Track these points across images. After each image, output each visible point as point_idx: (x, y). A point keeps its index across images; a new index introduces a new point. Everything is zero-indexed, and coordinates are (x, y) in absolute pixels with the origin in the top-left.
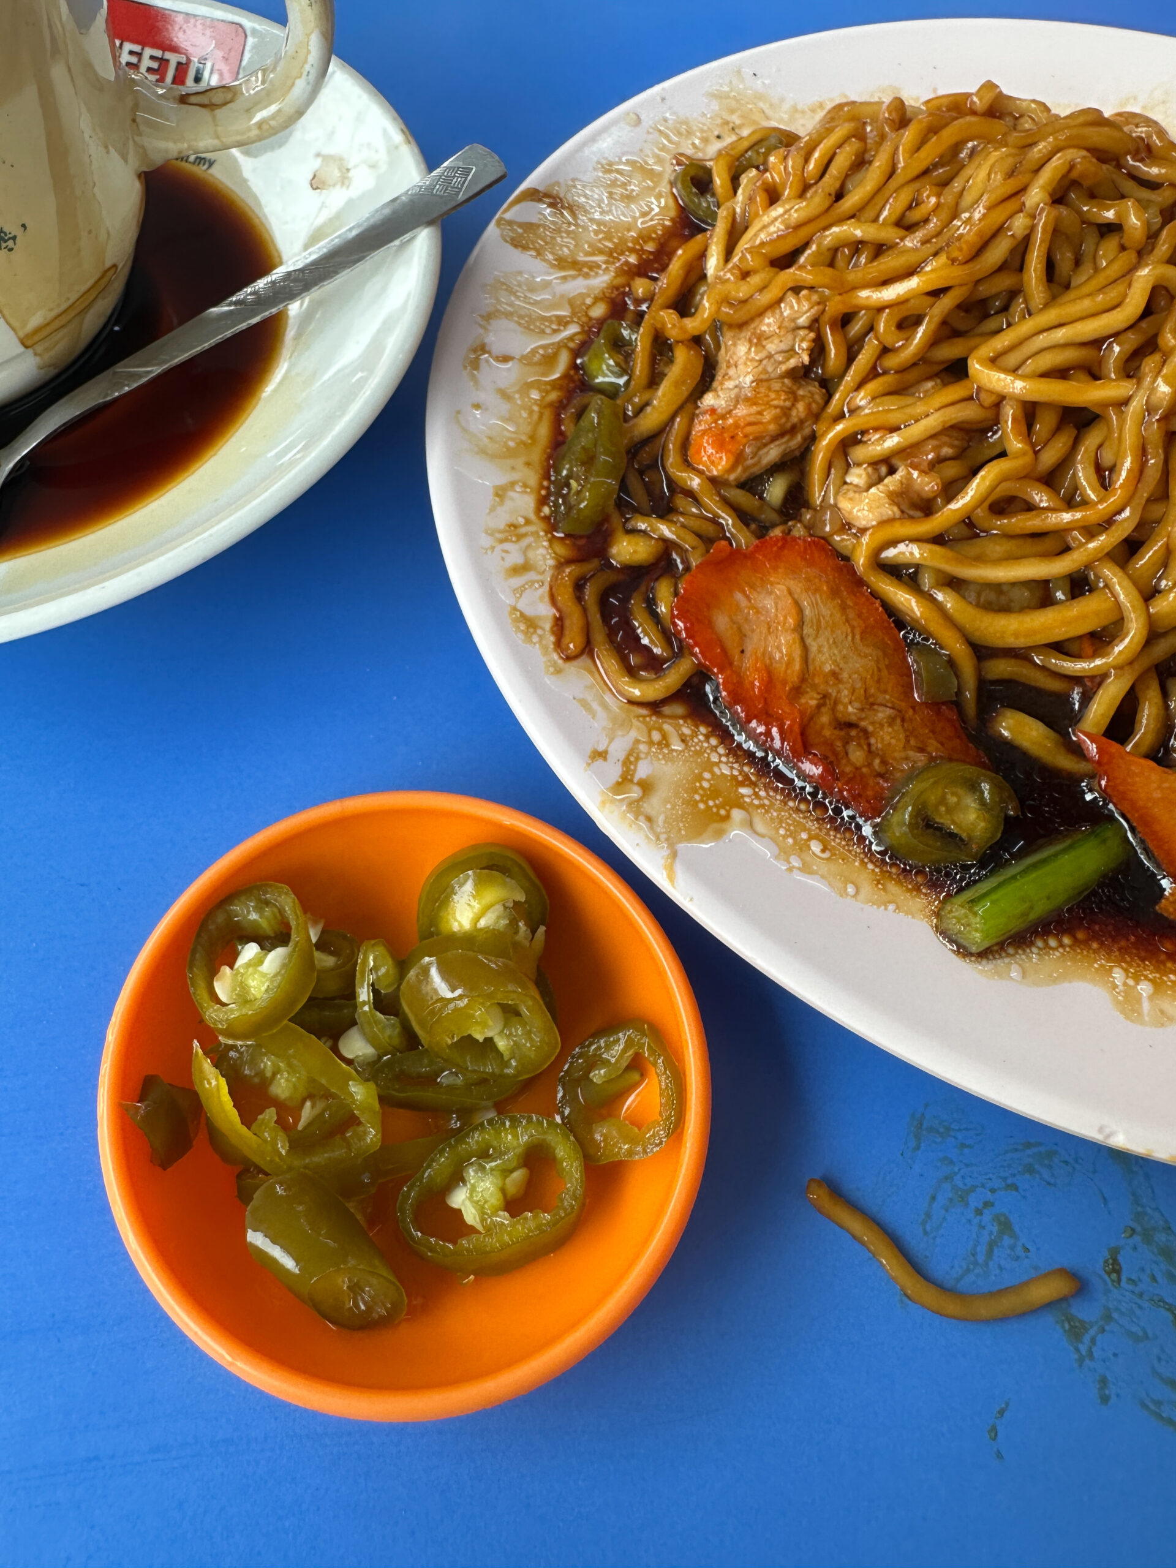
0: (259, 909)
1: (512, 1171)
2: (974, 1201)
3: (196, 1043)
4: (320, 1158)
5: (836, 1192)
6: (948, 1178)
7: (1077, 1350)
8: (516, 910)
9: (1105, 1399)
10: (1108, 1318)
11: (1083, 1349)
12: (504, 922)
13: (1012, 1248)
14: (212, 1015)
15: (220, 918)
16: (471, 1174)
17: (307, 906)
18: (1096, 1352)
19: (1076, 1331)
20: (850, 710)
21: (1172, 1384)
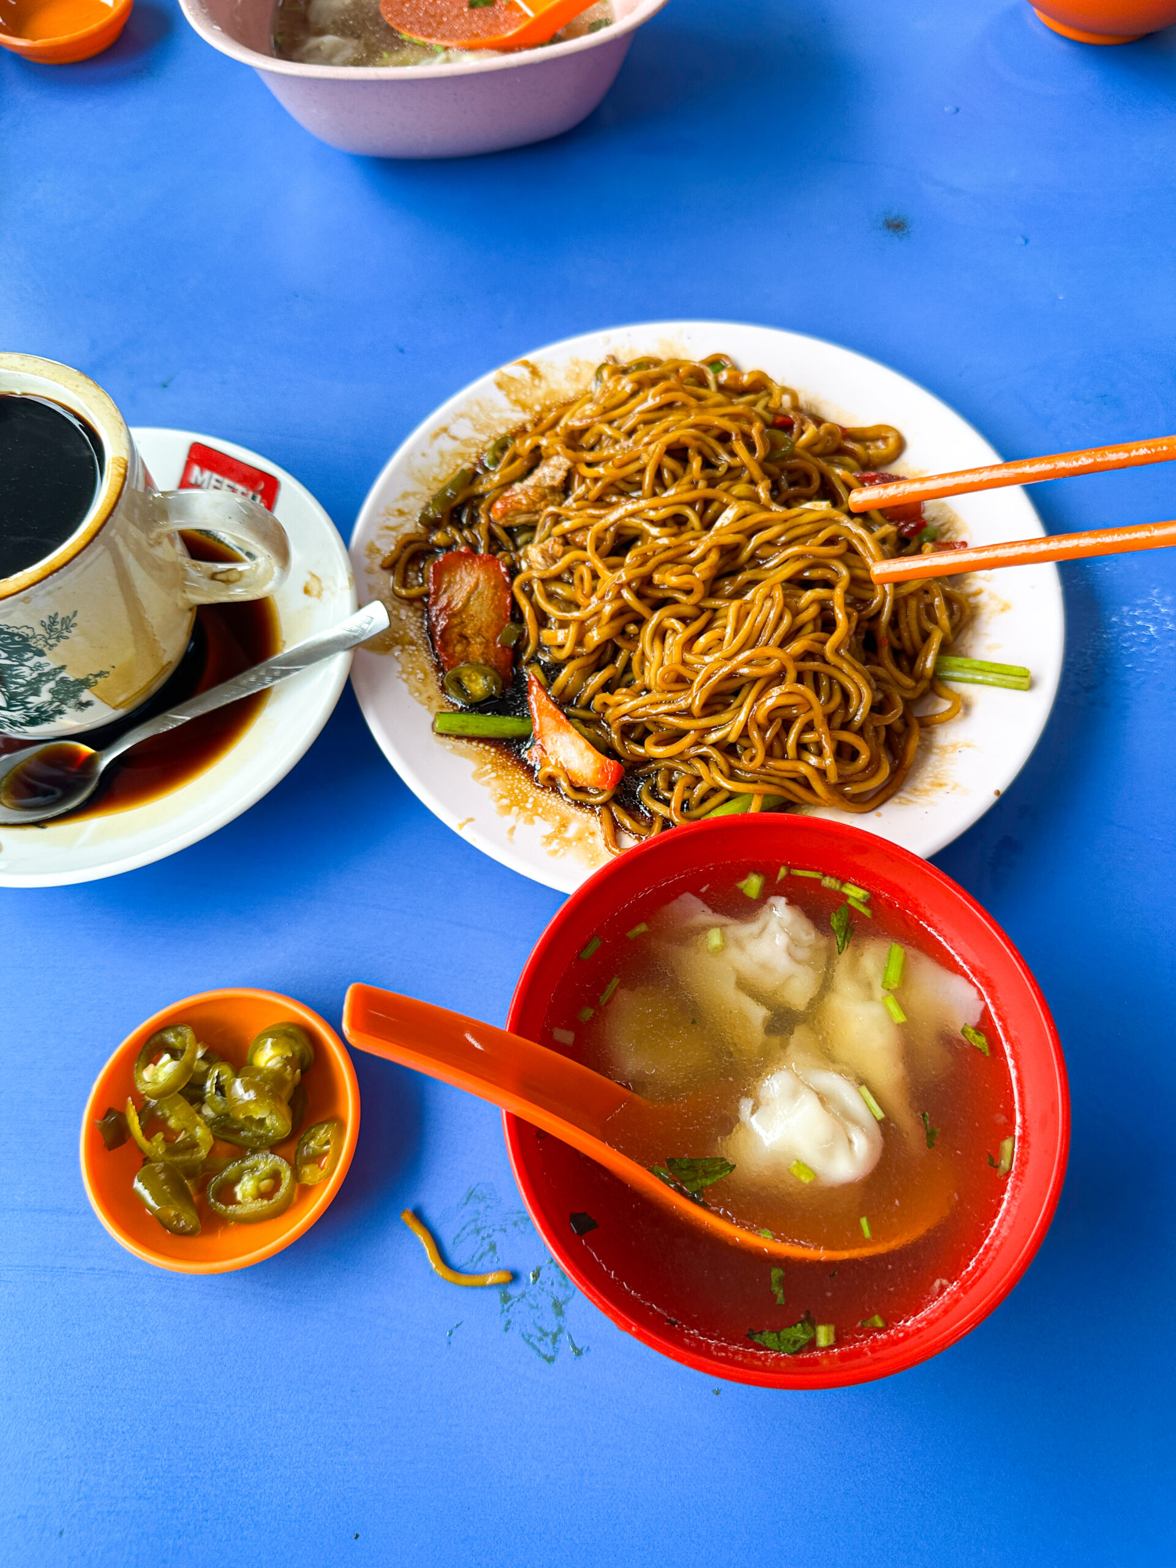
0: (176, 1037)
1: (264, 1179)
2: (484, 1233)
3: (130, 1099)
4: (179, 1158)
5: (419, 1216)
6: (475, 1220)
7: (503, 1306)
8: (287, 1061)
9: (506, 1330)
10: (523, 1296)
11: (506, 1307)
12: (279, 1065)
13: (492, 1257)
14: (142, 1088)
15: (157, 1038)
16: (246, 1178)
17: (199, 1039)
18: (511, 1310)
19: (506, 1299)
20: (469, 632)
21: (541, 1330)
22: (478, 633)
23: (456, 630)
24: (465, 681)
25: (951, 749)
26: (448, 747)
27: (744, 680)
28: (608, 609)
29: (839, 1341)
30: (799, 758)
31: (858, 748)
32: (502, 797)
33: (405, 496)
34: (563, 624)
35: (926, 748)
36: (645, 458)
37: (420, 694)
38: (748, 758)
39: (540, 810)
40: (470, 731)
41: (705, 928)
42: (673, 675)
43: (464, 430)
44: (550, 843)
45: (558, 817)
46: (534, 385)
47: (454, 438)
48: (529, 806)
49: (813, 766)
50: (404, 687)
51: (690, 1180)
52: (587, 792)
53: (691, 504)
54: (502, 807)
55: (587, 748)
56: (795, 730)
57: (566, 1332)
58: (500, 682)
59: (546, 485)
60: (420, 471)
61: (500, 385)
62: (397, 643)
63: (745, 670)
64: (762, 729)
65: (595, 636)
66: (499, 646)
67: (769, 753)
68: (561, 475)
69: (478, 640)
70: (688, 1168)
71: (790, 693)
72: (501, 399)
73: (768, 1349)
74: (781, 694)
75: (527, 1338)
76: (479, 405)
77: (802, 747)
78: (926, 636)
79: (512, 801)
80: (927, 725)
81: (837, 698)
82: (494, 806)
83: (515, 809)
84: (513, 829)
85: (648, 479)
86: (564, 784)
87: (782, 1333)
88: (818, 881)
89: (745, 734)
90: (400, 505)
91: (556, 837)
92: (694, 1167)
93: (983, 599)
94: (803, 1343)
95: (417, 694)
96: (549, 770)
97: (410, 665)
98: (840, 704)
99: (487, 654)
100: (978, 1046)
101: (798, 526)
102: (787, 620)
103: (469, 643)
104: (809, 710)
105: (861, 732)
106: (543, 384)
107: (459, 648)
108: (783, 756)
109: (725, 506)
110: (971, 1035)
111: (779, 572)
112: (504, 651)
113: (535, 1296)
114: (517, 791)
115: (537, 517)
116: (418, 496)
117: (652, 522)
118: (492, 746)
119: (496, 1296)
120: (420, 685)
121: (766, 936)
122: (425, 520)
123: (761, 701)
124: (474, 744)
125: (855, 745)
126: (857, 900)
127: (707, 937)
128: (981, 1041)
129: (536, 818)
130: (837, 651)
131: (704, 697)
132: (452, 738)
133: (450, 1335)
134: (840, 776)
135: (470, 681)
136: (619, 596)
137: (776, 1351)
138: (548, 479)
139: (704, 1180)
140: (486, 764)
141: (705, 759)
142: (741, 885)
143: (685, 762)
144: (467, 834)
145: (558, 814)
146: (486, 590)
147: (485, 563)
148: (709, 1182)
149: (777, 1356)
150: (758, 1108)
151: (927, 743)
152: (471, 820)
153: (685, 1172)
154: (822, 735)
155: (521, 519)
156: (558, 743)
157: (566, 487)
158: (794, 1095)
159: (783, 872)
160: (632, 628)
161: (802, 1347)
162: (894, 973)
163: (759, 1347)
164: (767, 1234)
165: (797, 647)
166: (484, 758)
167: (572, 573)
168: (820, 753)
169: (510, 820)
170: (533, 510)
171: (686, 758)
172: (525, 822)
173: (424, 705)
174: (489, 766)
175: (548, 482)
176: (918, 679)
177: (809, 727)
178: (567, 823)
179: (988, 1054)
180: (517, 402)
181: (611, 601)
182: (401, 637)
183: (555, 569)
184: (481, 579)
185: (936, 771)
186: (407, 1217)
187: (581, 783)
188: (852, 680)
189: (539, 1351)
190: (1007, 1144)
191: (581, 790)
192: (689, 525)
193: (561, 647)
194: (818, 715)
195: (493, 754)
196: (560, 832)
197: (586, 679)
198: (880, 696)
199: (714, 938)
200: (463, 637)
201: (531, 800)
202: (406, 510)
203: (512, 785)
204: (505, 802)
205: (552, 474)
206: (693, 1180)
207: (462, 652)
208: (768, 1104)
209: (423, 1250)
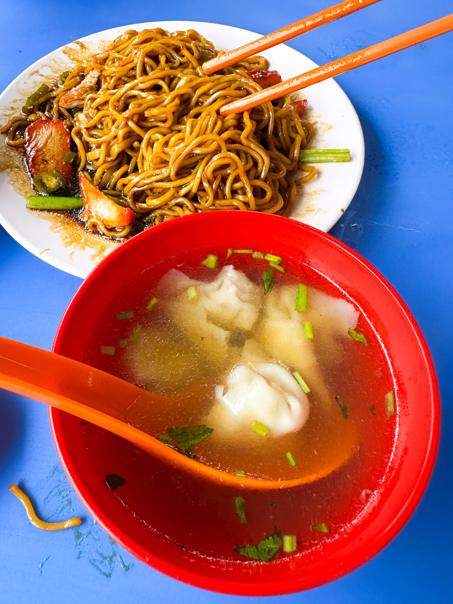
2: (64, 494)
5: (22, 488)
6: (58, 486)
7: (76, 542)
9: (79, 558)
10: (90, 533)
11: (78, 542)
18: (82, 543)
19: (78, 536)
20: (47, 158)
21: (101, 555)
22: (52, 158)
23: (40, 157)
24: (45, 181)
25: (314, 194)
26: (35, 215)
27: (198, 158)
28: (121, 133)
29: (300, 547)
30: (233, 197)
31: (265, 189)
32: (66, 238)
33: (15, 101)
34: (99, 146)
35: (301, 195)
36: (136, 60)
37: (21, 191)
38: (204, 201)
39: (89, 243)
40: (47, 206)
41: (185, 289)
42: (158, 160)
43: (47, 72)
44: (95, 259)
45: (99, 246)
46: (83, 52)
47: (42, 75)
48: (82, 241)
49: (241, 201)
50: (12, 188)
51: (184, 442)
52: (116, 231)
53: (163, 79)
54: (66, 243)
55: (113, 204)
56: (228, 183)
57: (118, 555)
58: (65, 180)
59: (87, 86)
60: (23, 90)
61: (65, 52)
62: (8, 168)
63: (198, 151)
64: (210, 183)
65: (116, 149)
66: (64, 163)
67: (216, 197)
68: (94, 80)
69: (52, 161)
70: (182, 434)
71: (224, 157)
72: (65, 58)
73: (251, 559)
74: (218, 159)
75: (93, 562)
76: (54, 60)
77: (234, 192)
78: (293, 140)
79: (72, 240)
80: (299, 184)
81: (251, 163)
82: (61, 242)
83: (74, 244)
84: (72, 253)
85: (138, 71)
86: (101, 228)
87: (259, 545)
88: (251, 254)
89: (201, 188)
90: (12, 105)
91: (98, 256)
92: (186, 433)
93: (318, 126)
94: (275, 551)
95: (18, 191)
96: (93, 220)
97: (15, 178)
98: (253, 166)
99: (58, 168)
100: (360, 340)
101: (220, 83)
102: (219, 124)
103: (47, 163)
104: (236, 169)
105: (265, 180)
106: (87, 51)
107: (42, 166)
108: (224, 197)
109: (180, 79)
110: (355, 334)
111: (212, 107)
112: (67, 166)
113: (97, 532)
114: (75, 235)
115: (83, 102)
116: (22, 101)
117: (143, 90)
118: (62, 214)
119: (72, 534)
120: (21, 187)
121: (223, 288)
122: (25, 109)
123: (209, 165)
124: (51, 213)
125: (263, 187)
126: (275, 263)
127: (187, 293)
128: (360, 337)
129: (86, 247)
130: (247, 138)
131: (176, 169)
132: (38, 211)
133: (42, 566)
134: (257, 205)
135: (48, 180)
136: (127, 125)
137: (256, 561)
138: (88, 83)
139: (193, 441)
140: (58, 222)
141: (180, 205)
142: (204, 262)
143: (170, 209)
144: (45, 258)
145: (99, 244)
146: (56, 136)
147: (55, 123)
148: (196, 442)
149: (257, 564)
150: (227, 391)
151: (300, 193)
152: (48, 249)
153: (180, 436)
154: (245, 182)
155: (75, 104)
156: (97, 206)
157: (98, 85)
158: (250, 380)
159: (230, 252)
160: (136, 144)
161: (275, 555)
162: (302, 301)
163: (244, 559)
164: (241, 474)
165: (226, 135)
166: (57, 219)
167: (102, 124)
168: (245, 194)
169: (71, 249)
170: (81, 98)
171: (170, 206)
172: (80, 249)
173: (23, 196)
174: (60, 223)
175: (89, 84)
176: (292, 160)
177: (237, 179)
178: (105, 248)
179: (367, 345)
180: (73, 59)
181: (123, 128)
182: (10, 165)
183: (92, 122)
184: (53, 131)
185: (308, 205)
186: (14, 489)
187: (111, 225)
188: (258, 153)
189: (101, 571)
190: (389, 396)
191: (112, 230)
192: (163, 90)
193: (97, 160)
194: (241, 171)
195: (62, 218)
196: (100, 253)
197: (112, 174)
198: (273, 165)
199: (192, 293)
200: (45, 161)
201: (84, 238)
202: (16, 107)
203: (73, 232)
204: (68, 240)
205: (90, 81)
206: (186, 441)
207: (44, 168)
208: (233, 388)
209: (25, 510)
